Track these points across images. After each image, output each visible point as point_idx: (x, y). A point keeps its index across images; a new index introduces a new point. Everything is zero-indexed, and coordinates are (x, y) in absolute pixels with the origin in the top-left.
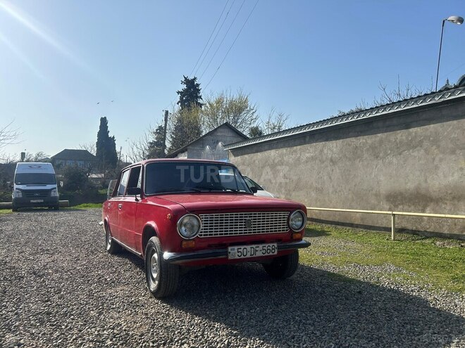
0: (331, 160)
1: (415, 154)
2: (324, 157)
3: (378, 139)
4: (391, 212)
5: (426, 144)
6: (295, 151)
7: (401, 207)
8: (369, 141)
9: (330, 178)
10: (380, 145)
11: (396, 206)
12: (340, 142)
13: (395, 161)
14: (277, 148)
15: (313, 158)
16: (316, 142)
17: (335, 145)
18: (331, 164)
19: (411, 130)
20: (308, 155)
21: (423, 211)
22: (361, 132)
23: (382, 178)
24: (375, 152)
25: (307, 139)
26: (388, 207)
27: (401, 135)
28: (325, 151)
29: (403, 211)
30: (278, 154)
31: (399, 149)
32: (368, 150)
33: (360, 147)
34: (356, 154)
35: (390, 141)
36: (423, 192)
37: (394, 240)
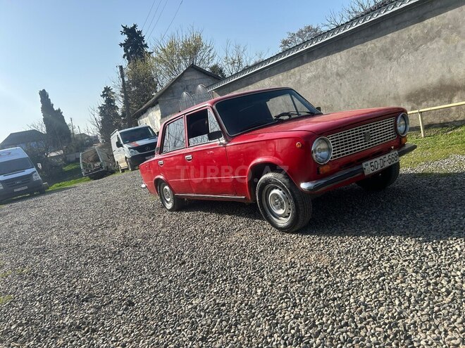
0: (338, 74)
1: (434, 46)
2: (329, 73)
3: (388, 40)
4: (417, 111)
5: (445, 33)
6: (293, 74)
7: (424, 104)
8: (379, 45)
9: (339, 93)
10: (392, 46)
11: (419, 104)
12: (344, 53)
13: (411, 58)
14: (270, 76)
15: (316, 77)
16: (316, 58)
17: (339, 57)
18: (338, 78)
19: (426, 22)
20: (308, 75)
21: (450, 102)
22: (368, 37)
23: (399, 80)
24: (386, 54)
25: (305, 58)
26: (410, 107)
27: (415, 30)
28: (329, 66)
29: (428, 107)
30: (273, 81)
31: (414, 45)
32: (378, 54)
33: (369, 53)
34: (365, 61)
35: (403, 40)
36: (448, 83)
37: (425, 137)
